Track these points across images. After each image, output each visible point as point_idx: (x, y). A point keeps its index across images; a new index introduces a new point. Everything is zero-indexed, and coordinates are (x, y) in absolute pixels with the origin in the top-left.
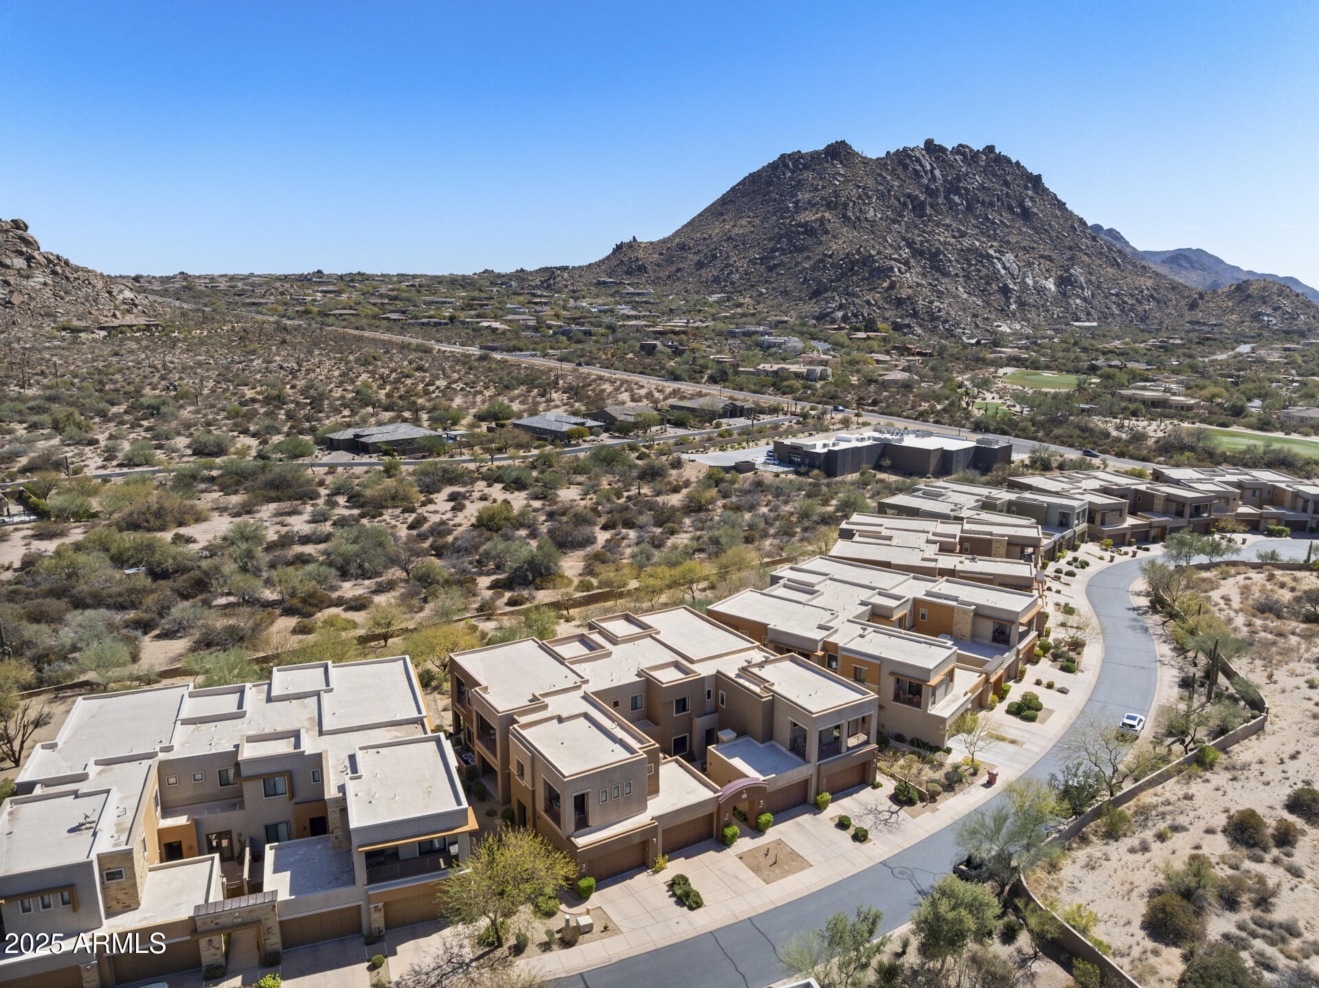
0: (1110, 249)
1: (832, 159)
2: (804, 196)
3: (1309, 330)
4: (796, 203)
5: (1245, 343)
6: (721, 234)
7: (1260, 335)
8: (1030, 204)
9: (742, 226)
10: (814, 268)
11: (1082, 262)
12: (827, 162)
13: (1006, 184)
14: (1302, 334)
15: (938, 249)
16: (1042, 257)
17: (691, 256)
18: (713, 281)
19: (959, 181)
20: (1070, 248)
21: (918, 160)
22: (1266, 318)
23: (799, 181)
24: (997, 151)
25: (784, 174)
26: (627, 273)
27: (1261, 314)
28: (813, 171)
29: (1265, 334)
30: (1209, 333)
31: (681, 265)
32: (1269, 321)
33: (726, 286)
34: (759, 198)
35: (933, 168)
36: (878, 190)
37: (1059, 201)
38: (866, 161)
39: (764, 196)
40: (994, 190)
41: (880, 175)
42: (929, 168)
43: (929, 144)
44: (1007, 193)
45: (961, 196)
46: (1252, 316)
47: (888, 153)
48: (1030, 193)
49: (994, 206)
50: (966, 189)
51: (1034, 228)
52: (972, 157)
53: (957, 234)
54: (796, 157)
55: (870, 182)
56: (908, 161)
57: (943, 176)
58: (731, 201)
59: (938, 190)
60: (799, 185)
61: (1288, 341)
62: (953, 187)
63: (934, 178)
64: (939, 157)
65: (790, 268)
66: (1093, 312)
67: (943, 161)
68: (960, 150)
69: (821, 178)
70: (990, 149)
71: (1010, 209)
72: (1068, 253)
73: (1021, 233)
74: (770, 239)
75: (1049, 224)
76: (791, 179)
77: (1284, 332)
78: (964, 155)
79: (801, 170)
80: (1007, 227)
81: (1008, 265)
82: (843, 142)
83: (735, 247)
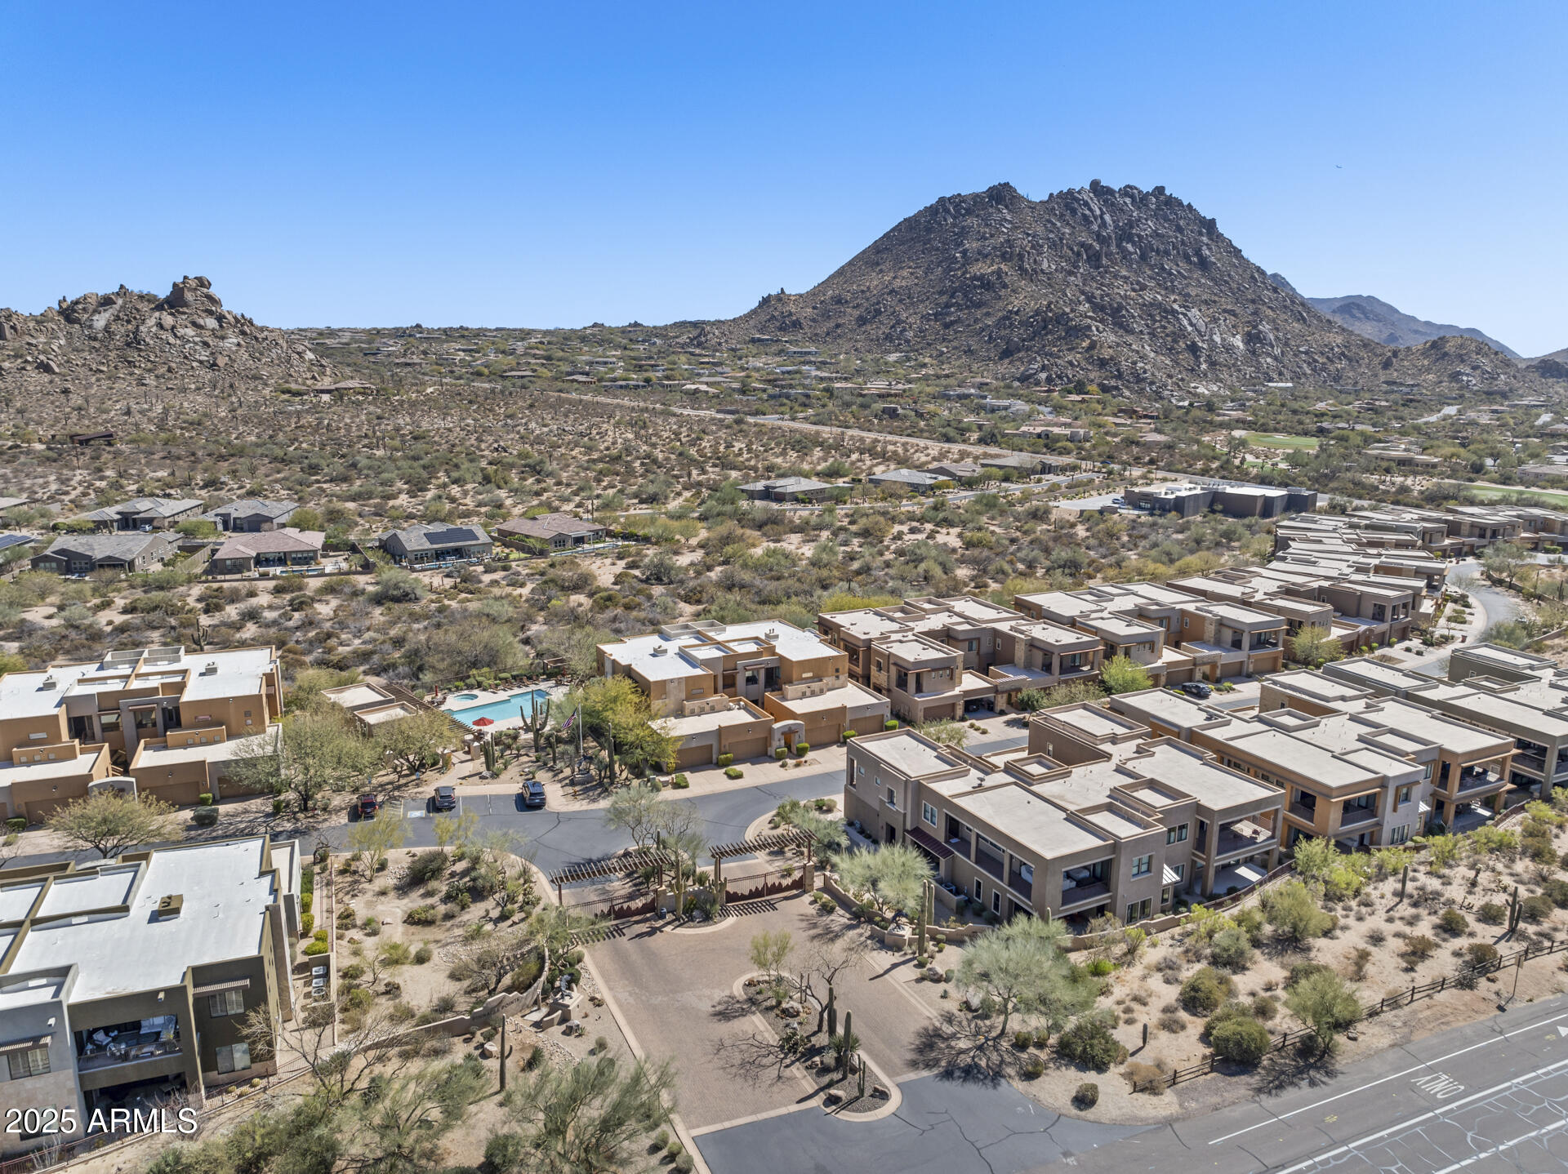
0: (1293, 302)
1: (997, 203)
2: (971, 245)
3: (1511, 390)
4: (964, 253)
5: (1449, 405)
6: (880, 287)
7: (1462, 396)
8: (1207, 252)
9: (903, 278)
10: (999, 324)
11: (1267, 316)
12: (992, 206)
13: (1179, 229)
14: (1504, 396)
15: (1120, 304)
16: (1225, 311)
17: (849, 310)
18: (886, 339)
19: (1132, 227)
20: (1253, 301)
21: (1086, 204)
22: (1465, 378)
23: (963, 228)
24: (1168, 192)
25: (945, 220)
26: (781, 329)
27: (1459, 373)
28: (977, 216)
29: (1467, 395)
30: (1408, 393)
31: (840, 321)
32: (1469, 381)
33: (900, 344)
34: (919, 246)
35: (1102, 213)
36: (1049, 239)
37: (1235, 248)
38: (1032, 206)
39: (925, 244)
40: (1169, 237)
41: (1049, 221)
42: (1098, 212)
43: (1095, 185)
44: (1183, 240)
45: (1134, 244)
46: (1450, 375)
47: (1051, 195)
48: (1205, 239)
49: (1170, 255)
50: (1139, 236)
51: (1212, 279)
52: (1141, 200)
53: (1137, 287)
54: (957, 201)
55: (1040, 230)
56: (1076, 205)
57: (1114, 222)
58: (886, 249)
59: (1110, 237)
60: (964, 233)
61: (1491, 403)
62: (1125, 235)
63: (1104, 225)
64: (1108, 200)
65: (969, 325)
66: (1285, 371)
67: (1113, 204)
68: (1128, 191)
69: (987, 225)
70: (1160, 190)
71: (1187, 258)
72: (1251, 308)
73: (1200, 285)
74: (941, 293)
75: (1229, 275)
76: (954, 225)
77: (1485, 393)
78: (1132, 197)
79: (964, 216)
80: (1185, 278)
81: (1194, 321)
82: (1007, 184)
83: (901, 301)
